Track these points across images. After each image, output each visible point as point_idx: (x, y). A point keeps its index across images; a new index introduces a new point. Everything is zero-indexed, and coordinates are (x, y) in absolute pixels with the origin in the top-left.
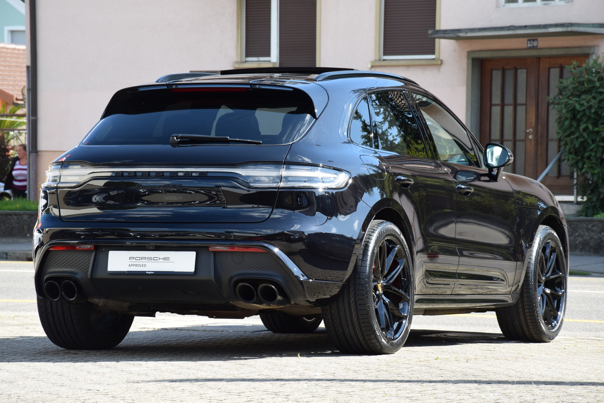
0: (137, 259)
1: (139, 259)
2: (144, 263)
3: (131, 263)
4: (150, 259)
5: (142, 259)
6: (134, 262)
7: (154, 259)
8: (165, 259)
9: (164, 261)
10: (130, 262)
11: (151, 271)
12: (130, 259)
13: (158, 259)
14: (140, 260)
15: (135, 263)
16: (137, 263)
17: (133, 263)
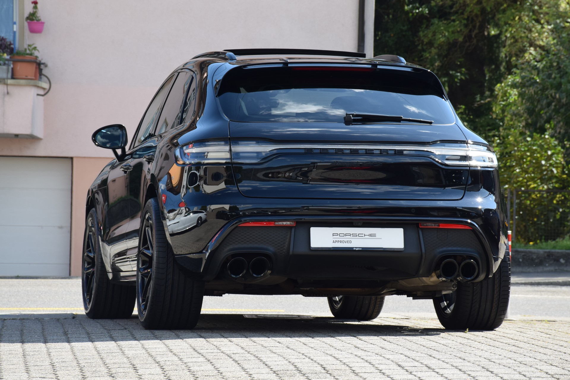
0: (340, 235)
1: (343, 235)
2: (349, 240)
3: (335, 240)
4: (355, 235)
5: (346, 235)
6: (337, 238)
7: (359, 235)
8: (371, 235)
9: (370, 237)
10: (333, 238)
11: (358, 248)
12: (333, 235)
13: (363, 235)
14: (345, 237)
15: (340, 240)
16: (342, 240)
17: (337, 240)
